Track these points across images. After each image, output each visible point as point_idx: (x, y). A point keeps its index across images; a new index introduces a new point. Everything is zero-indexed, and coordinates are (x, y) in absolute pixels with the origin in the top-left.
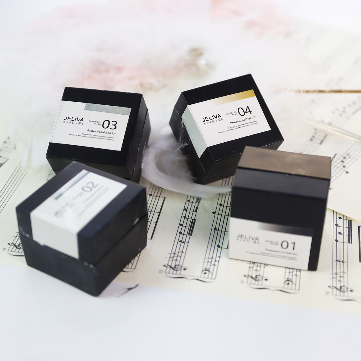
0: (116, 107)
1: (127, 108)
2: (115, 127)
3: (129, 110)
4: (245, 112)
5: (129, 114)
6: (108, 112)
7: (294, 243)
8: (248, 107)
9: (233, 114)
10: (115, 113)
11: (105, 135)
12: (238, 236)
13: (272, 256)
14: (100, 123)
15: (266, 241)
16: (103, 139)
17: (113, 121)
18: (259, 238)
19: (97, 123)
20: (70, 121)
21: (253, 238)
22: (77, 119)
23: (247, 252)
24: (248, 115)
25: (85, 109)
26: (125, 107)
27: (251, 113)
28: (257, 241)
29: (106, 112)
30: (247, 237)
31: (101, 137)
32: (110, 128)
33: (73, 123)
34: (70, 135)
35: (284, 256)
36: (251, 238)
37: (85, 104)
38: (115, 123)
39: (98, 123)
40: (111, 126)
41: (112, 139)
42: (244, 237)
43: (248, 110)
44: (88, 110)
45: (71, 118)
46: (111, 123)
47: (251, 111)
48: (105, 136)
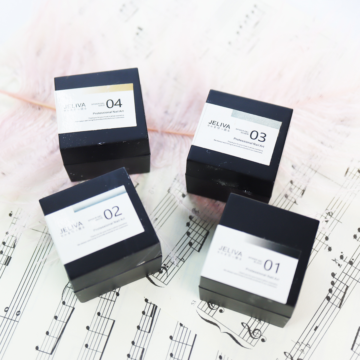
0: (266, 118)
1: (277, 121)
2: (263, 140)
3: (280, 123)
4: (114, 104)
5: (280, 129)
6: (257, 123)
7: (279, 264)
8: (119, 100)
9: (100, 104)
10: (263, 125)
11: (252, 146)
12: (220, 248)
13: (251, 279)
14: (247, 133)
15: (249, 257)
16: (251, 150)
17: (261, 133)
18: (242, 254)
19: (244, 132)
20: (215, 126)
21: (236, 252)
22: (222, 124)
23: (225, 270)
24: (116, 108)
25: (232, 116)
26: (275, 120)
27: (120, 106)
28: (239, 256)
29: (254, 122)
30: (229, 251)
31: (248, 148)
32: (259, 140)
33: (219, 128)
34: (215, 140)
35: (264, 281)
36: (234, 252)
37: (232, 110)
38: (264, 135)
39: (246, 133)
40: (259, 138)
41: (261, 152)
42: (227, 250)
43: (118, 103)
44: (235, 117)
45: (217, 123)
46: (260, 135)
47: (122, 105)
48: (253, 148)
